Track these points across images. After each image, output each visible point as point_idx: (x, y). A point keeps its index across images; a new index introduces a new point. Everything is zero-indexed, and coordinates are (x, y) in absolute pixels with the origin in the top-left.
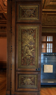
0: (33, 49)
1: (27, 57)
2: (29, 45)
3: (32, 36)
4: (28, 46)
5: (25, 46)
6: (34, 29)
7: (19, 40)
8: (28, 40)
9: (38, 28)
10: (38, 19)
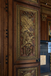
0: (33, 37)
1: (27, 45)
2: (29, 31)
3: (32, 20)
4: (27, 32)
5: (25, 32)
6: (33, 13)
7: (18, 24)
8: (28, 24)
9: (37, 13)
10: (37, 2)
